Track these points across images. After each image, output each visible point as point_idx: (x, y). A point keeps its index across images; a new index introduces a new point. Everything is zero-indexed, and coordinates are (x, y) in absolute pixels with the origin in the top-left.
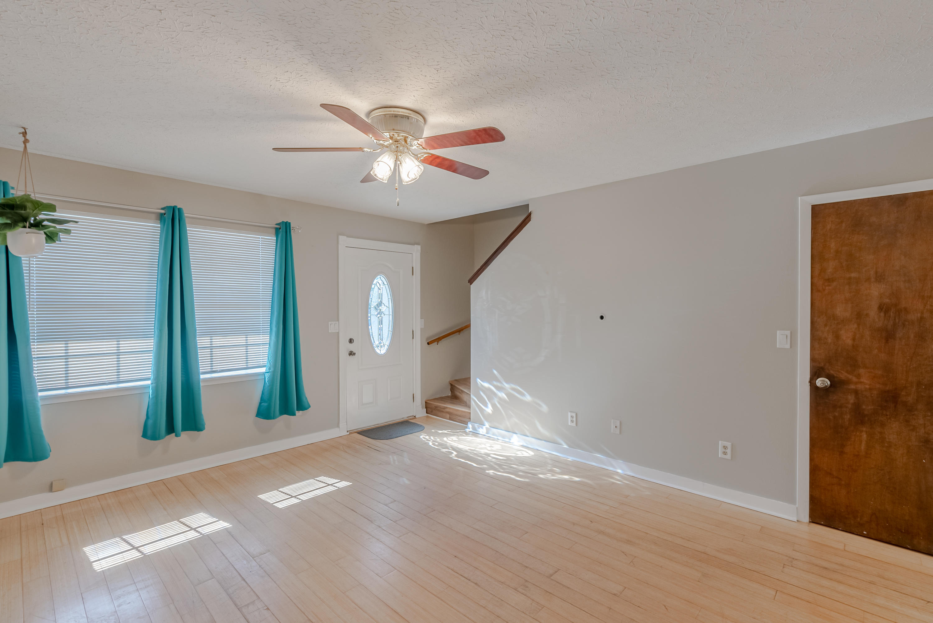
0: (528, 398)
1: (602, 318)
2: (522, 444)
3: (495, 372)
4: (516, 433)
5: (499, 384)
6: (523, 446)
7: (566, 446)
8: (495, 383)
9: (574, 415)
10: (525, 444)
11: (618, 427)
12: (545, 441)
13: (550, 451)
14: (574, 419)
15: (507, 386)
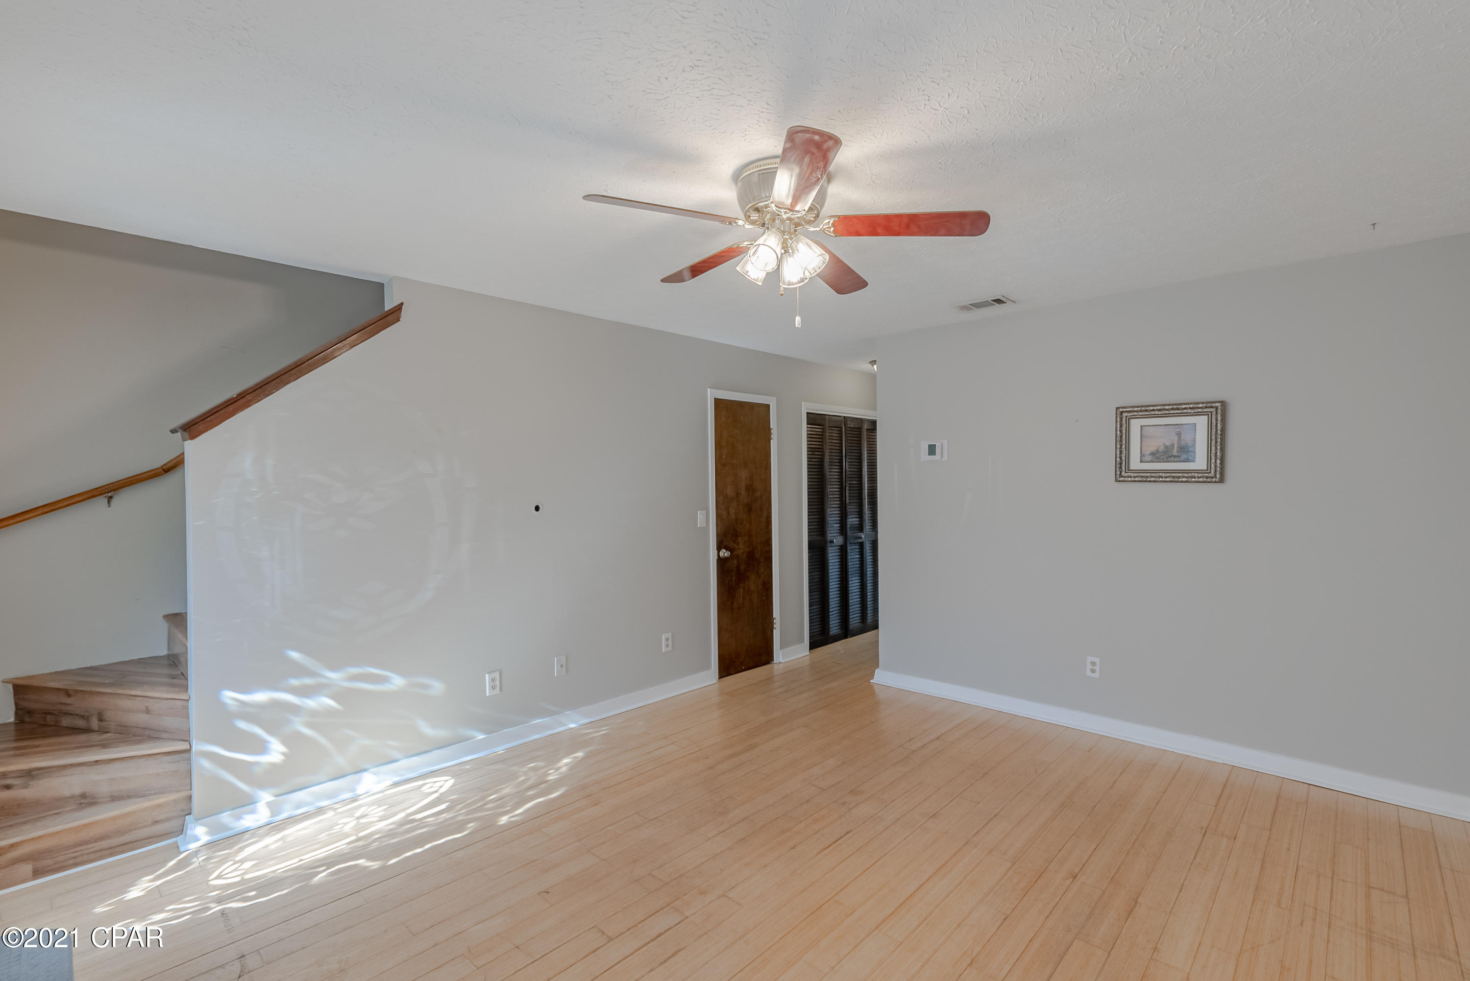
0: (398, 682)
1: (537, 508)
2: (390, 783)
3: (294, 655)
4: (365, 770)
5: (308, 681)
6: (396, 784)
7: (481, 737)
8: (295, 682)
9: (497, 675)
10: (397, 779)
11: (564, 665)
12: (439, 748)
13: (457, 759)
14: (497, 683)
15: (333, 676)
